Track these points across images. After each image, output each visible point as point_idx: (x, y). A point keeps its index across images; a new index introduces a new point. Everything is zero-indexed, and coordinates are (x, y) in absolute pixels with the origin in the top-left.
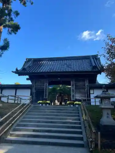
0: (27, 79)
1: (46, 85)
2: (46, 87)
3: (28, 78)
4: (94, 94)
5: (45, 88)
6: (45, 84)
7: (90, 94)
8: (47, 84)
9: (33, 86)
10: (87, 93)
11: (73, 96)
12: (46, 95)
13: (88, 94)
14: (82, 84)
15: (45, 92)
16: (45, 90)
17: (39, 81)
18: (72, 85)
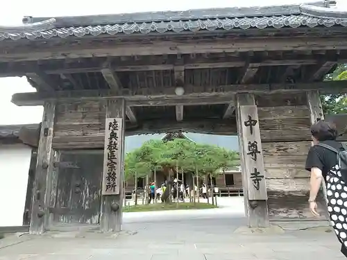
1: (114, 125)
2: (113, 135)
5: (106, 143)
6: (108, 121)
8: (120, 121)
9: (46, 130)
11: (256, 177)
12: (112, 176)
14: (293, 116)
15: (106, 161)
16: (106, 151)
17: (76, 109)
18: (245, 123)
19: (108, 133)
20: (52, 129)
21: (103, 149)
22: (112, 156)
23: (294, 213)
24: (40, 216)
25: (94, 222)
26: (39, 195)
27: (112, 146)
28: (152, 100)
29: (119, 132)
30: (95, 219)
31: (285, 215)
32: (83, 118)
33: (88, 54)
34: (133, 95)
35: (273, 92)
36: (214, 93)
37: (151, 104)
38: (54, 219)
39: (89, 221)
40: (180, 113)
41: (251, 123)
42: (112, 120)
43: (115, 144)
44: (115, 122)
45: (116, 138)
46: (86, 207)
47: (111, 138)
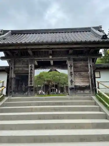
0: (2, 58)
1: (31, 67)
2: (31, 70)
3: (4, 56)
4: (100, 77)
5: (29, 72)
6: (30, 65)
7: (95, 78)
8: (33, 65)
9: (12, 68)
10: (91, 77)
11: (72, 81)
12: (31, 81)
13: (93, 78)
14: (84, 64)
15: (29, 77)
16: (29, 74)
17: (20, 62)
18: (69, 67)
19: (30, 69)
20: (13, 68)
21: (28, 73)
22: (31, 76)
23: (82, 92)
24: (11, 92)
25: (26, 94)
26: (10, 86)
27: (31, 73)
28: (42, 59)
29: (33, 69)
30: (26, 93)
31: (79, 92)
32: (22, 64)
33: (25, 47)
34: (37, 58)
35: (78, 57)
36: (61, 58)
37: (43, 60)
38: (14, 93)
39: (24, 94)
40: (52, 62)
41: (71, 66)
42: (31, 65)
43: (32, 72)
44: (32, 66)
45: (32, 70)
46: (24, 90)
47: (30, 71)
